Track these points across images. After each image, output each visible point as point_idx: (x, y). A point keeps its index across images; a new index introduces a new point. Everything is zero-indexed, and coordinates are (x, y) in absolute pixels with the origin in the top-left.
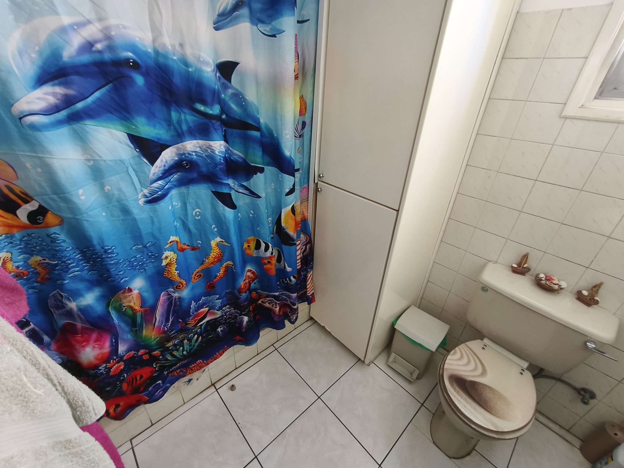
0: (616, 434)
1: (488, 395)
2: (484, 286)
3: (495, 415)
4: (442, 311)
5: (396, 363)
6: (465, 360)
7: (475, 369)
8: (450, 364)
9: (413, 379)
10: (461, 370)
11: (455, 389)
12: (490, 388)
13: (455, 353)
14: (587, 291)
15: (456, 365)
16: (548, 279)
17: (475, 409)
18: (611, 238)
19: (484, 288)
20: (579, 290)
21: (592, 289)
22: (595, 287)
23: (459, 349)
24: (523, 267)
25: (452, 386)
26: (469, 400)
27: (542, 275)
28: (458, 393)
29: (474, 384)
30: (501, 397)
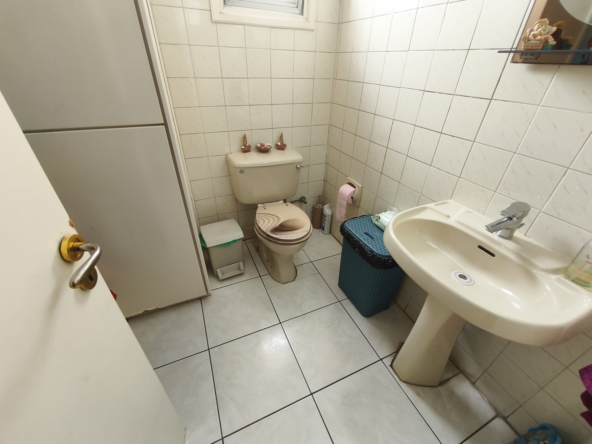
0: (319, 207)
1: (290, 224)
2: (241, 169)
3: (300, 228)
4: (218, 217)
5: (224, 274)
6: (266, 220)
7: (274, 220)
8: (264, 227)
9: (243, 270)
10: (271, 225)
11: (279, 235)
12: (287, 221)
13: (259, 221)
14: (279, 142)
15: (266, 225)
16: (262, 145)
17: (294, 233)
18: (273, 105)
19: (241, 171)
20: (276, 144)
21: (280, 139)
22: (281, 137)
23: (257, 218)
24: (247, 146)
25: (277, 234)
26: (289, 232)
27: (259, 145)
28: (282, 235)
29: (281, 225)
30: (294, 220)
